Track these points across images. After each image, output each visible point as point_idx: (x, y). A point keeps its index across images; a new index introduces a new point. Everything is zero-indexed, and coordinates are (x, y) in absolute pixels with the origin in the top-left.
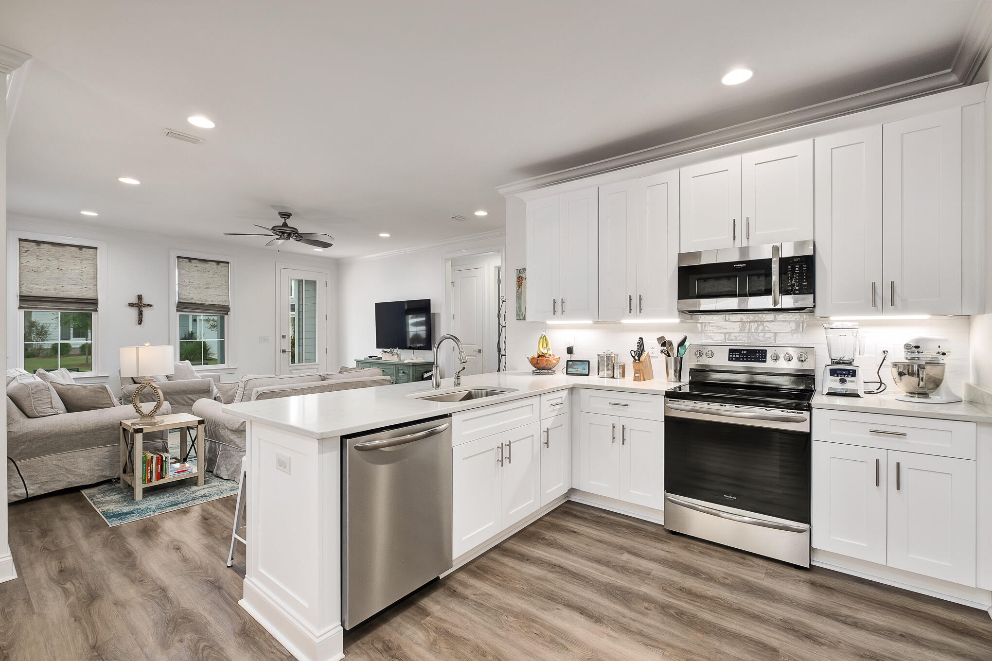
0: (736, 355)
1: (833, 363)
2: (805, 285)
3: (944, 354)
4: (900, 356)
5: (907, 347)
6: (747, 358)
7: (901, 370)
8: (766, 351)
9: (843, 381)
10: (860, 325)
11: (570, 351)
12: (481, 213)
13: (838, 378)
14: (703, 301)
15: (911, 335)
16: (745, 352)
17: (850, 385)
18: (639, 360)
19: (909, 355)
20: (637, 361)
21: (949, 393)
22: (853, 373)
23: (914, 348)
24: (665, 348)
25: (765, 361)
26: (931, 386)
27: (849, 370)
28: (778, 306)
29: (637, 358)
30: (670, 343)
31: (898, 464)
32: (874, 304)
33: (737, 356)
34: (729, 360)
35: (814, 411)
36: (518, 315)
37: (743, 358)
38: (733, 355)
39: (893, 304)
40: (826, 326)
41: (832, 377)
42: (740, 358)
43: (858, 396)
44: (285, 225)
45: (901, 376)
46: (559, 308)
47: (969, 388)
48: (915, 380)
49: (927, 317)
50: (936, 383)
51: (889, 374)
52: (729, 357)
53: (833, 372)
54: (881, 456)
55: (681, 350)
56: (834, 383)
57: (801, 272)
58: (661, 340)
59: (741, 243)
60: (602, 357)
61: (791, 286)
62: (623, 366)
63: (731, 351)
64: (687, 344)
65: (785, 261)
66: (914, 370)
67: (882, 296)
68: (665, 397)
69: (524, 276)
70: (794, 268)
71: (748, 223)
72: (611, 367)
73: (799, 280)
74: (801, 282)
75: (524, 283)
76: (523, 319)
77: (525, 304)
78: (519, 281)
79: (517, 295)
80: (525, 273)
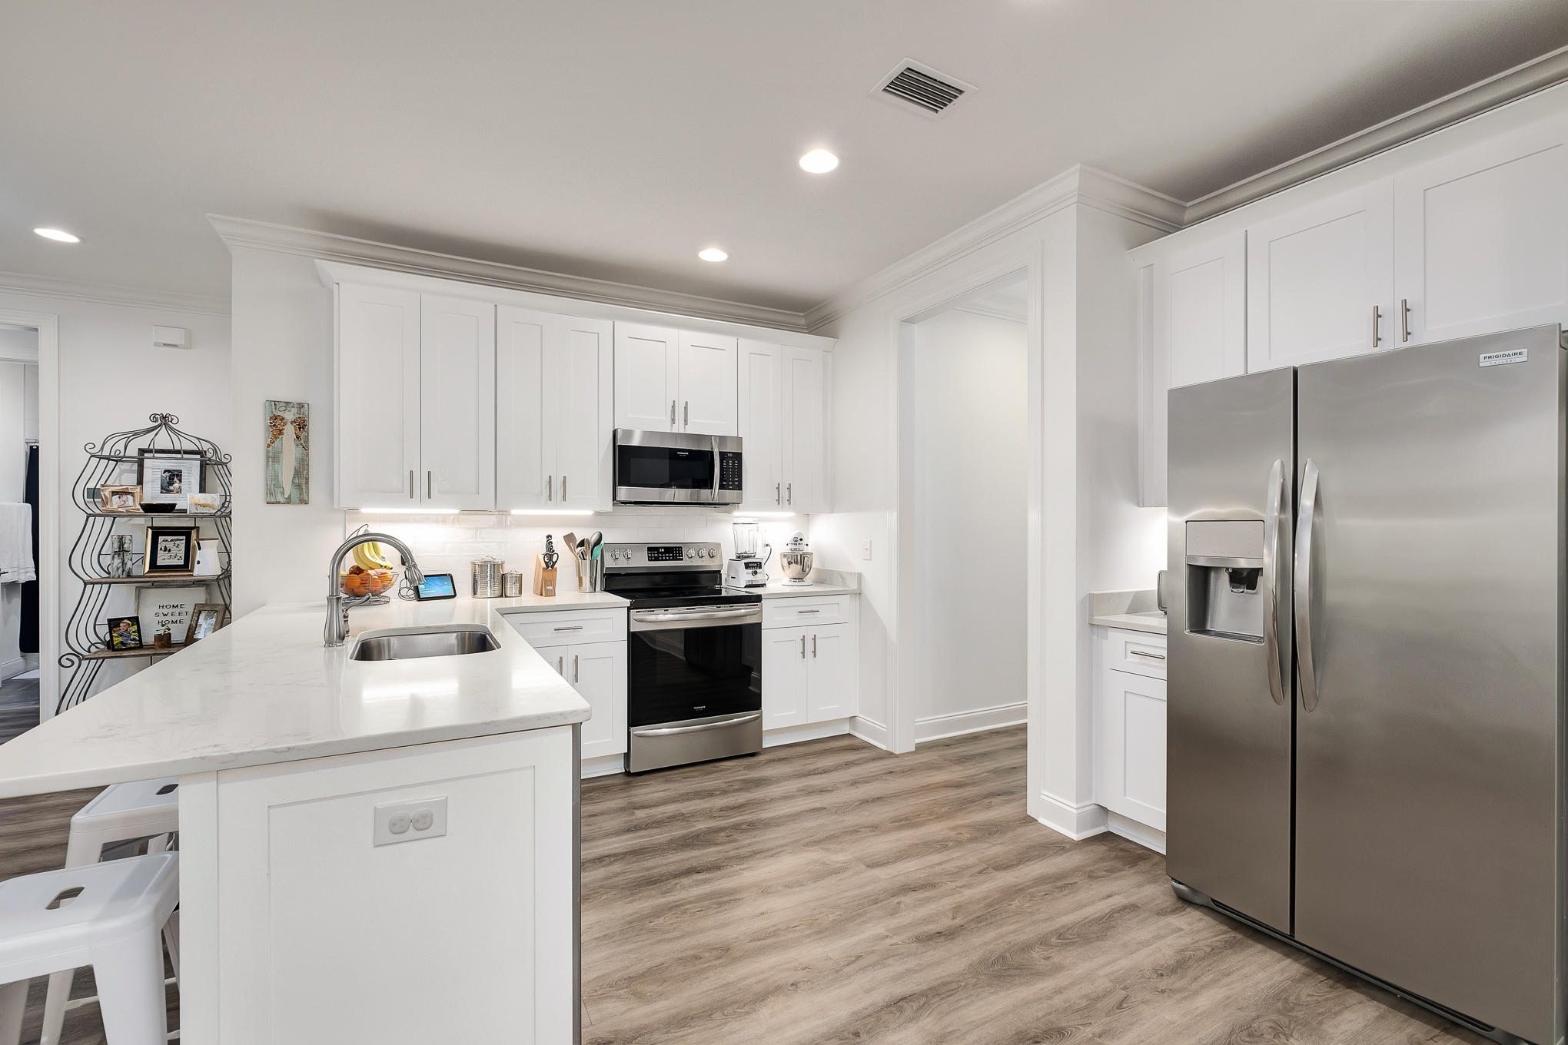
0: (654, 554)
2: (735, 481)
4: (790, 548)
5: (792, 540)
6: (665, 556)
7: (790, 560)
8: (681, 548)
13: (750, 571)
15: (793, 530)
16: (664, 550)
17: (761, 577)
18: (552, 567)
19: (793, 547)
20: (550, 568)
25: (682, 559)
27: (756, 563)
31: (814, 637)
32: (778, 503)
33: (656, 555)
34: (649, 560)
36: (269, 492)
37: (662, 557)
38: (651, 554)
39: (789, 502)
41: (747, 571)
42: (659, 557)
45: (789, 564)
48: (796, 567)
52: (649, 557)
55: (594, 550)
57: (733, 468)
58: (569, 538)
59: (679, 428)
60: (483, 566)
61: (728, 481)
62: (520, 578)
63: (649, 549)
64: (602, 542)
65: (722, 455)
66: (798, 560)
67: (782, 496)
68: (629, 609)
69: (290, 416)
70: (728, 463)
71: (686, 408)
72: (498, 581)
73: (733, 476)
74: (733, 478)
75: (290, 431)
76: (289, 501)
77: (301, 474)
78: (276, 425)
79: (268, 452)
80: (294, 410)
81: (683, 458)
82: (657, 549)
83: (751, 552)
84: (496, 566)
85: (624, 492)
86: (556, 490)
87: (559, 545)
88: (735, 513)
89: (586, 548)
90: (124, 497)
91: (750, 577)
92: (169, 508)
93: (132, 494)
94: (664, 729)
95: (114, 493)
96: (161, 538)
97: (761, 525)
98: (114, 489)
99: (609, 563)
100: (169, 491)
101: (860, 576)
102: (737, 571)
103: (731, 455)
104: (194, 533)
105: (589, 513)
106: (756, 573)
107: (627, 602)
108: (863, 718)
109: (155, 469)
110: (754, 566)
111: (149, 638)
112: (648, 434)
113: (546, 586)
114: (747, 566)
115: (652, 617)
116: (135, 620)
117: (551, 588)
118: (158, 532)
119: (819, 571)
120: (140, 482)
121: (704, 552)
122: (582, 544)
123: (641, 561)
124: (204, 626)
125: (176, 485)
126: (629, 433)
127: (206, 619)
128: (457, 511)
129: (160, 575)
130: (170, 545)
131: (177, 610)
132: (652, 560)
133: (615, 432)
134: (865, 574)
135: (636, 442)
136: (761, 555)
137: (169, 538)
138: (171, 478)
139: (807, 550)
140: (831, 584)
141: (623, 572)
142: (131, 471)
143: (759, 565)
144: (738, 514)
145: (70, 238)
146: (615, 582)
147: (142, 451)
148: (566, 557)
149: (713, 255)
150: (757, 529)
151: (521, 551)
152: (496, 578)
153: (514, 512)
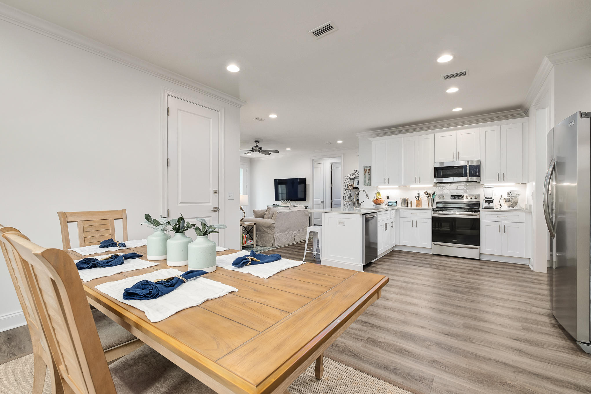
1: (486, 199)
2: (477, 174)
3: (518, 195)
4: (506, 196)
5: (508, 193)
6: (457, 198)
7: (506, 200)
8: (463, 196)
9: (489, 204)
10: (494, 187)
11: (388, 197)
12: (340, 142)
13: (487, 203)
14: (444, 179)
15: (509, 189)
16: (456, 196)
17: (491, 205)
19: (509, 195)
21: (520, 207)
22: (492, 202)
23: (510, 193)
24: (428, 195)
25: (463, 199)
26: (514, 204)
27: (491, 201)
28: (469, 181)
29: (418, 199)
30: (430, 194)
31: (505, 225)
32: (498, 180)
33: (454, 198)
35: (481, 212)
36: (364, 184)
39: (504, 180)
40: (483, 187)
41: (486, 203)
43: (494, 208)
44: (257, 146)
45: (506, 202)
46: (387, 181)
47: (526, 205)
48: (510, 202)
49: (514, 184)
50: (516, 203)
51: (503, 202)
52: (451, 198)
53: (486, 201)
54: (500, 223)
55: (433, 196)
56: (486, 205)
57: (476, 170)
58: (424, 192)
59: (456, 160)
60: (403, 199)
61: (474, 174)
62: (411, 203)
63: (451, 196)
64: (435, 194)
65: (471, 166)
66: (510, 200)
67: (501, 178)
69: (367, 169)
70: (473, 168)
71: (459, 154)
73: (475, 172)
75: (367, 171)
76: (367, 186)
77: (369, 180)
78: (365, 171)
79: (364, 175)
81: (456, 168)
82: (454, 196)
83: (490, 197)
84: (406, 199)
86: (418, 180)
87: (423, 196)
98: (350, 185)
100: (358, 185)
101: (531, 205)
103: (475, 166)
105: (431, 186)
109: (356, 181)
110: (489, 202)
113: (417, 205)
120: (354, 183)
121: (472, 197)
123: (448, 199)
132: (452, 199)
133: (435, 164)
136: (493, 198)
138: (358, 182)
147: (354, 177)
149: (458, 110)
150: (493, 189)
151: (412, 196)
152: (406, 202)
153: (411, 186)
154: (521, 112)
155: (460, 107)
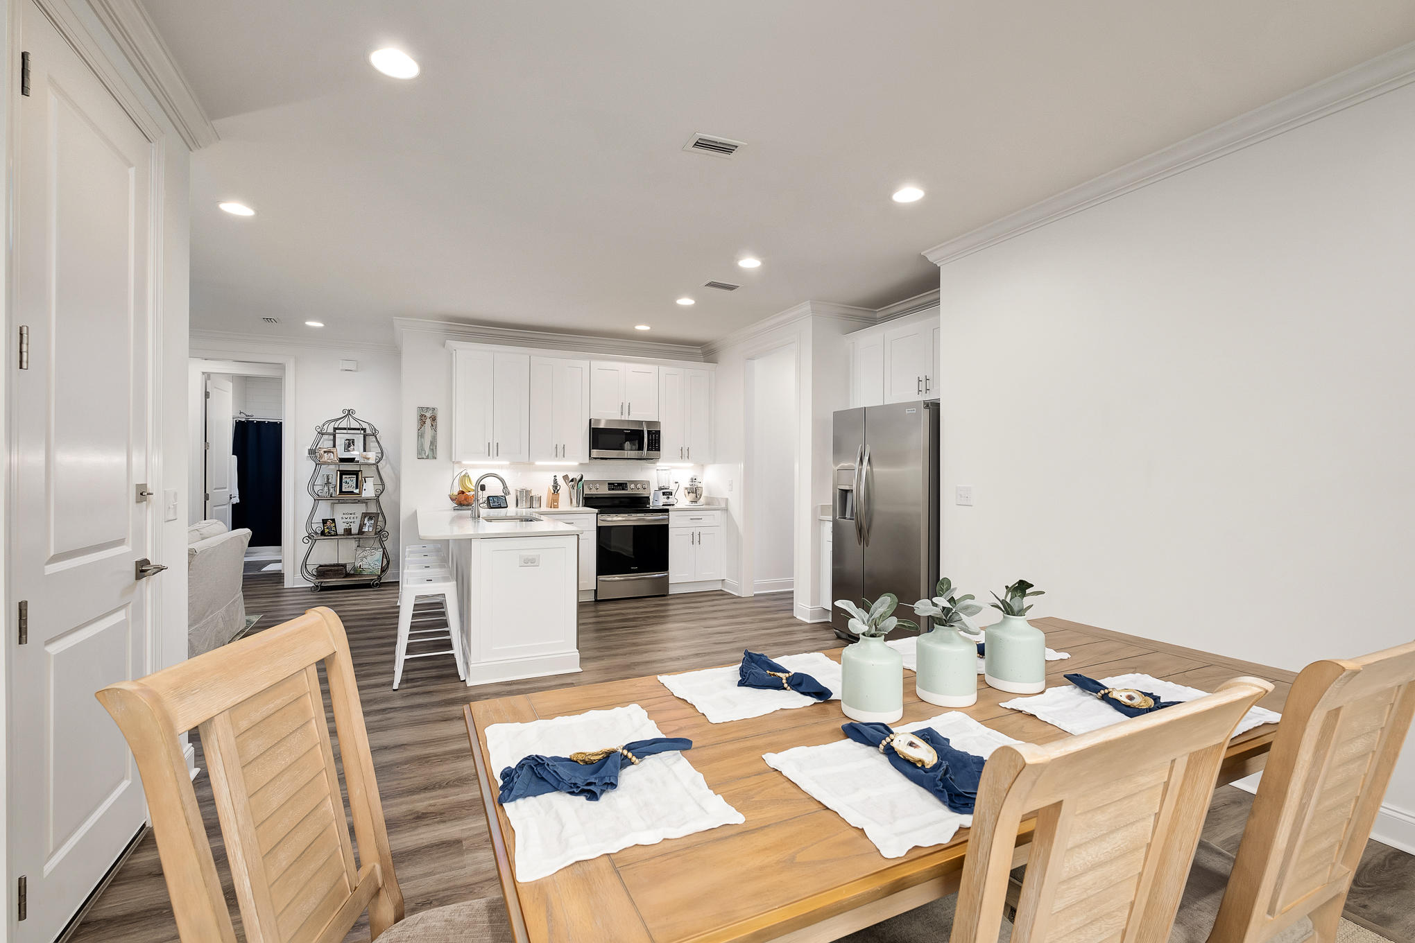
0: (612, 487)
1: (661, 489)
2: (657, 446)
3: (703, 482)
5: (690, 479)
7: (689, 491)
8: (626, 483)
10: (673, 468)
13: (666, 497)
15: (692, 474)
16: (616, 485)
19: (692, 483)
20: (556, 493)
23: (692, 480)
24: (571, 483)
25: (628, 490)
27: (670, 492)
28: (645, 457)
30: (575, 479)
31: (699, 532)
34: (608, 490)
36: (419, 453)
37: (616, 488)
38: (610, 487)
39: (688, 458)
40: (661, 468)
41: (664, 497)
42: (614, 488)
45: (689, 494)
46: (492, 449)
48: (694, 495)
49: (698, 465)
53: (660, 494)
54: (694, 530)
57: (655, 439)
58: (565, 477)
59: (625, 417)
60: (521, 491)
61: (652, 446)
62: (540, 498)
63: (609, 484)
64: (583, 480)
65: (649, 432)
66: (694, 491)
67: (684, 454)
68: (597, 514)
69: (428, 414)
70: (652, 436)
71: (629, 406)
72: (529, 499)
73: (655, 443)
74: (655, 444)
75: (428, 422)
76: (428, 458)
77: (433, 443)
78: (422, 419)
79: (418, 433)
80: (431, 412)
81: (627, 434)
82: (613, 484)
83: (666, 486)
84: (528, 492)
85: (595, 453)
86: (560, 451)
87: (561, 481)
88: (658, 464)
89: (576, 482)
90: (329, 454)
91: (666, 500)
92: (352, 460)
93: (333, 452)
94: (617, 578)
95: (325, 452)
96: (344, 476)
97: (673, 471)
98: (325, 450)
99: (587, 491)
100: (349, 451)
101: (727, 499)
102: (658, 497)
103: (654, 432)
104: (360, 473)
105: (576, 464)
106: (669, 498)
107: (596, 511)
108: (728, 580)
109: (341, 439)
110: (668, 494)
111: (340, 531)
112: (609, 421)
113: (554, 502)
114: (664, 494)
115: (609, 519)
116: (333, 520)
117: (556, 504)
118: (343, 473)
119: (707, 497)
120: (334, 446)
121: (639, 486)
122: (572, 480)
123: (604, 491)
124: (368, 524)
125: (352, 447)
126: (598, 421)
127: (368, 521)
128: (508, 463)
129: (345, 496)
130: (348, 480)
131: (353, 516)
132: (610, 490)
133: (590, 420)
134: (729, 499)
135: (602, 426)
136: (673, 488)
137: (348, 476)
138: (349, 444)
139: (699, 485)
140: (713, 505)
141: (594, 496)
142: (330, 440)
143: (671, 494)
144: (660, 465)
145: (320, 325)
146: (589, 501)
147: (335, 429)
148: (564, 488)
149: (642, 328)
150: (671, 473)
151: (540, 484)
152: (528, 498)
153: (538, 463)
154: (700, 351)
155: (647, 324)
